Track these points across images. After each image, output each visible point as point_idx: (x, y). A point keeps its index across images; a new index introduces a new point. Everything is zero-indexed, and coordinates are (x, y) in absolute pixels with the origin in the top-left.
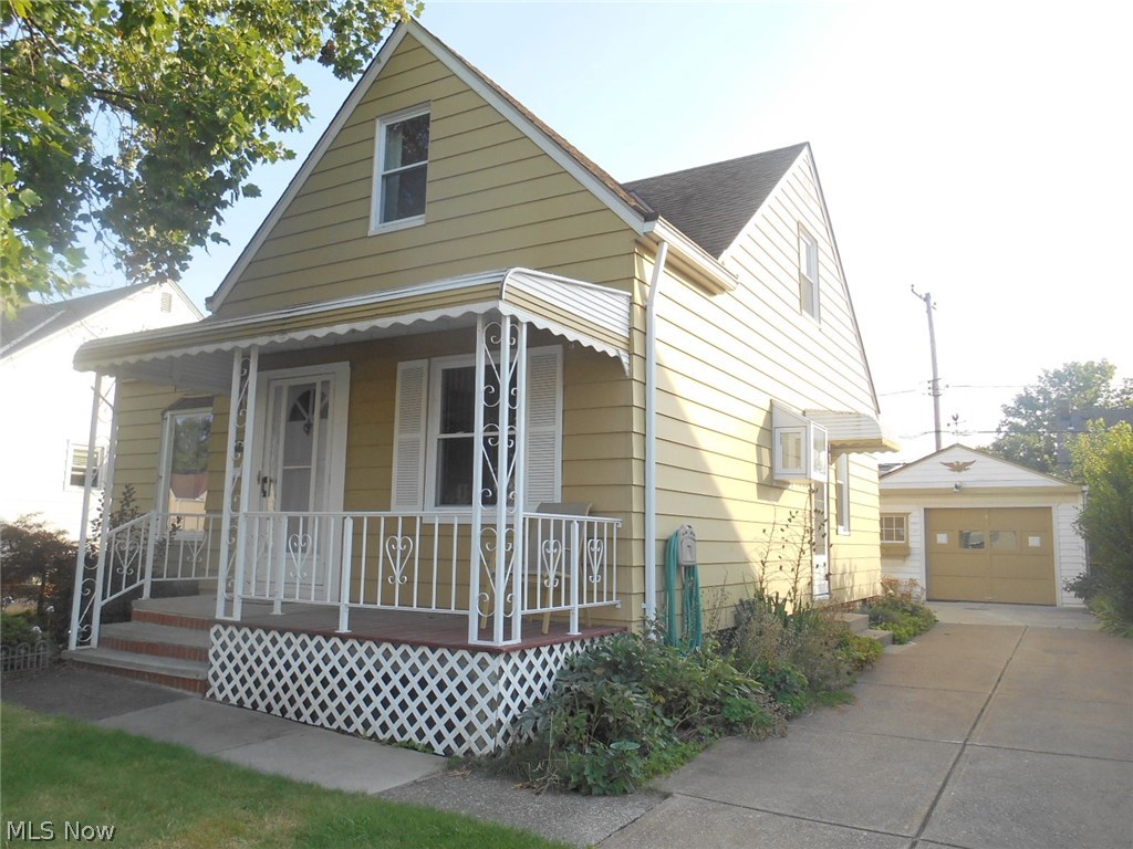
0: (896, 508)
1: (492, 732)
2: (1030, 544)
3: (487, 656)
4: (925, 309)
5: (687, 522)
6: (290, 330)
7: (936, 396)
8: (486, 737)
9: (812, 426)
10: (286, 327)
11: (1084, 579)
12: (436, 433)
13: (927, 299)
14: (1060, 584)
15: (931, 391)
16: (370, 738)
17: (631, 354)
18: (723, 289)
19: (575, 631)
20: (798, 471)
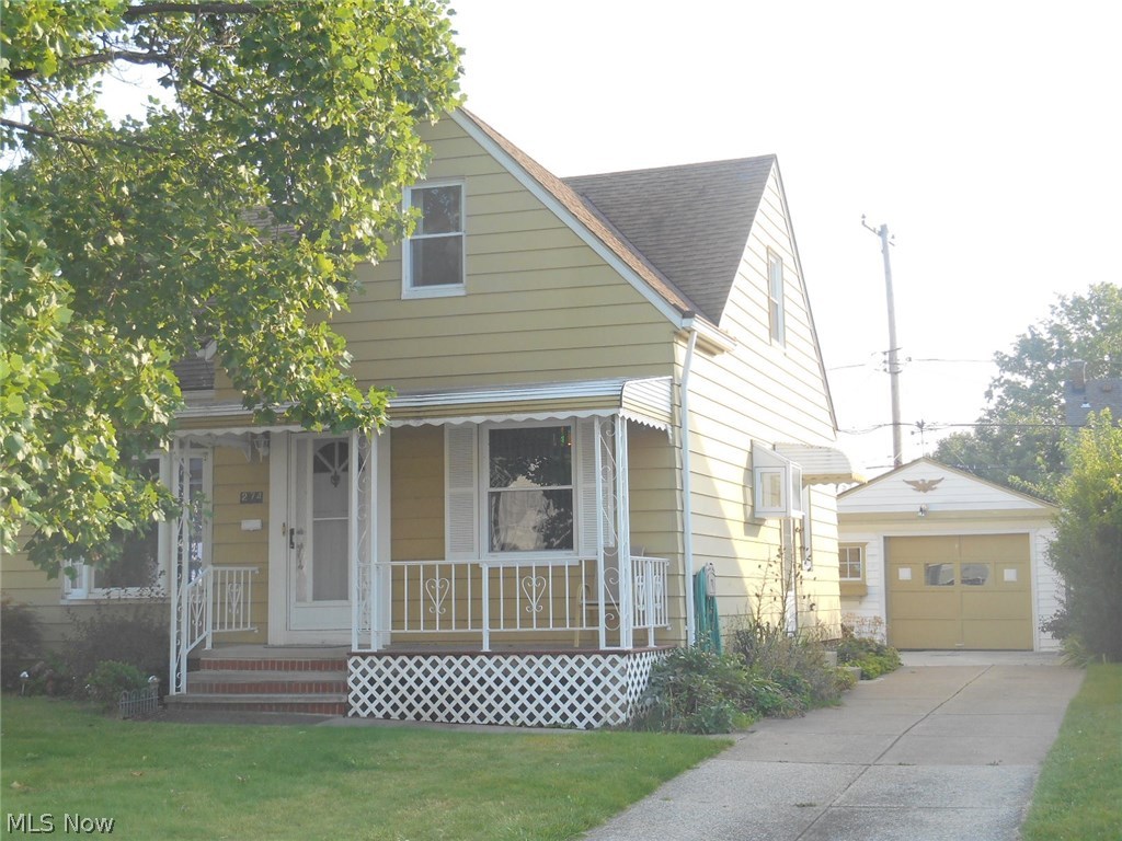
0: (854, 537)
1: (623, 708)
2: (1006, 578)
3: (616, 657)
4: (880, 247)
5: (709, 560)
6: (426, 417)
7: (894, 374)
8: (619, 713)
9: (791, 466)
10: (421, 414)
11: (1062, 615)
12: (486, 488)
13: (883, 232)
14: (1037, 624)
15: (887, 366)
16: (520, 726)
17: (673, 426)
18: (722, 350)
19: (652, 644)
20: (777, 508)
